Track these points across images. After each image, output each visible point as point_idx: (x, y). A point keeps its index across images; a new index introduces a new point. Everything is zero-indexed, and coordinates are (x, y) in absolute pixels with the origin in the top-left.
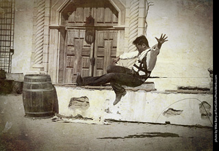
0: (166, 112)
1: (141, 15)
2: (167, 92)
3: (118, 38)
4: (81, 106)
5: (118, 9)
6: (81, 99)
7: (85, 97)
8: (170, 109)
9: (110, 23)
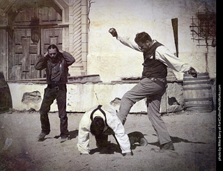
0: (113, 102)
1: (84, 12)
2: (113, 83)
3: (63, 35)
4: (33, 100)
5: (62, 7)
6: (33, 94)
7: (37, 92)
8: (116, 98)
9: (55, 21)
